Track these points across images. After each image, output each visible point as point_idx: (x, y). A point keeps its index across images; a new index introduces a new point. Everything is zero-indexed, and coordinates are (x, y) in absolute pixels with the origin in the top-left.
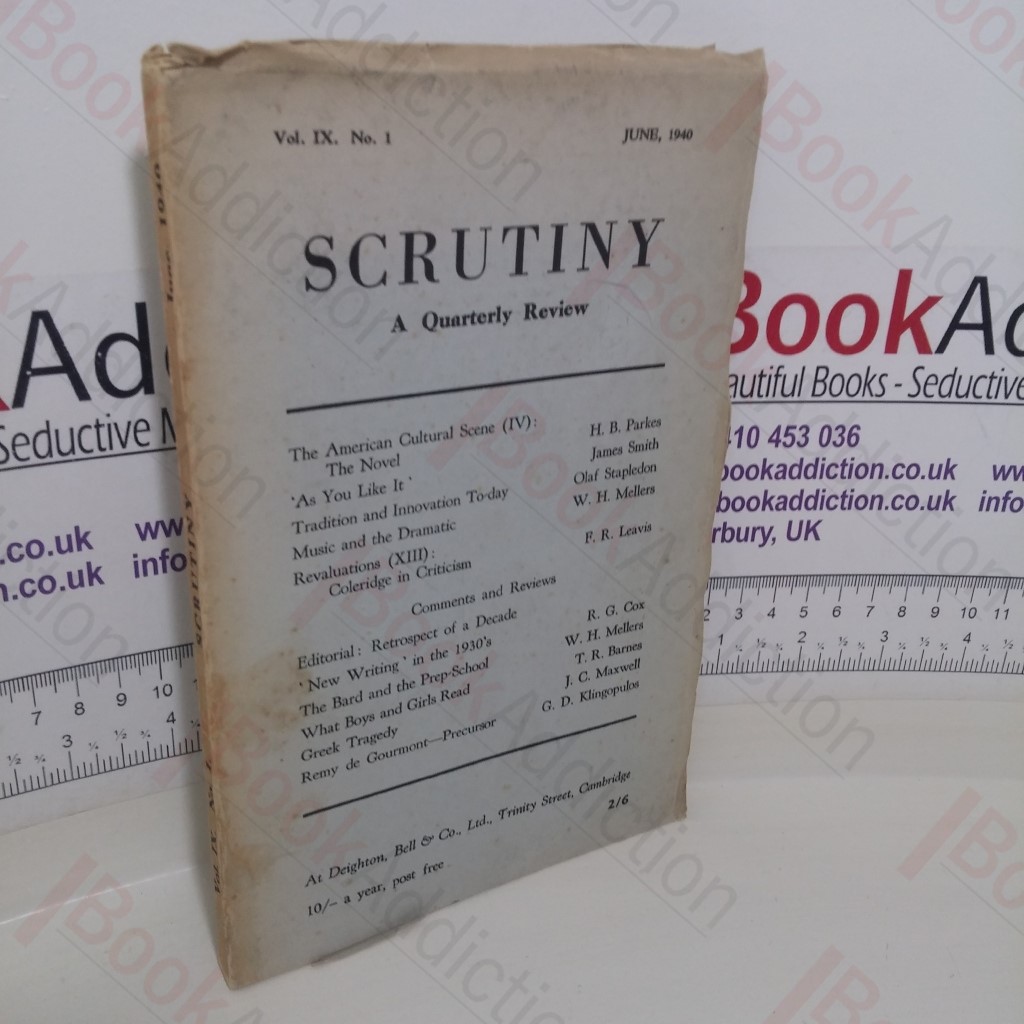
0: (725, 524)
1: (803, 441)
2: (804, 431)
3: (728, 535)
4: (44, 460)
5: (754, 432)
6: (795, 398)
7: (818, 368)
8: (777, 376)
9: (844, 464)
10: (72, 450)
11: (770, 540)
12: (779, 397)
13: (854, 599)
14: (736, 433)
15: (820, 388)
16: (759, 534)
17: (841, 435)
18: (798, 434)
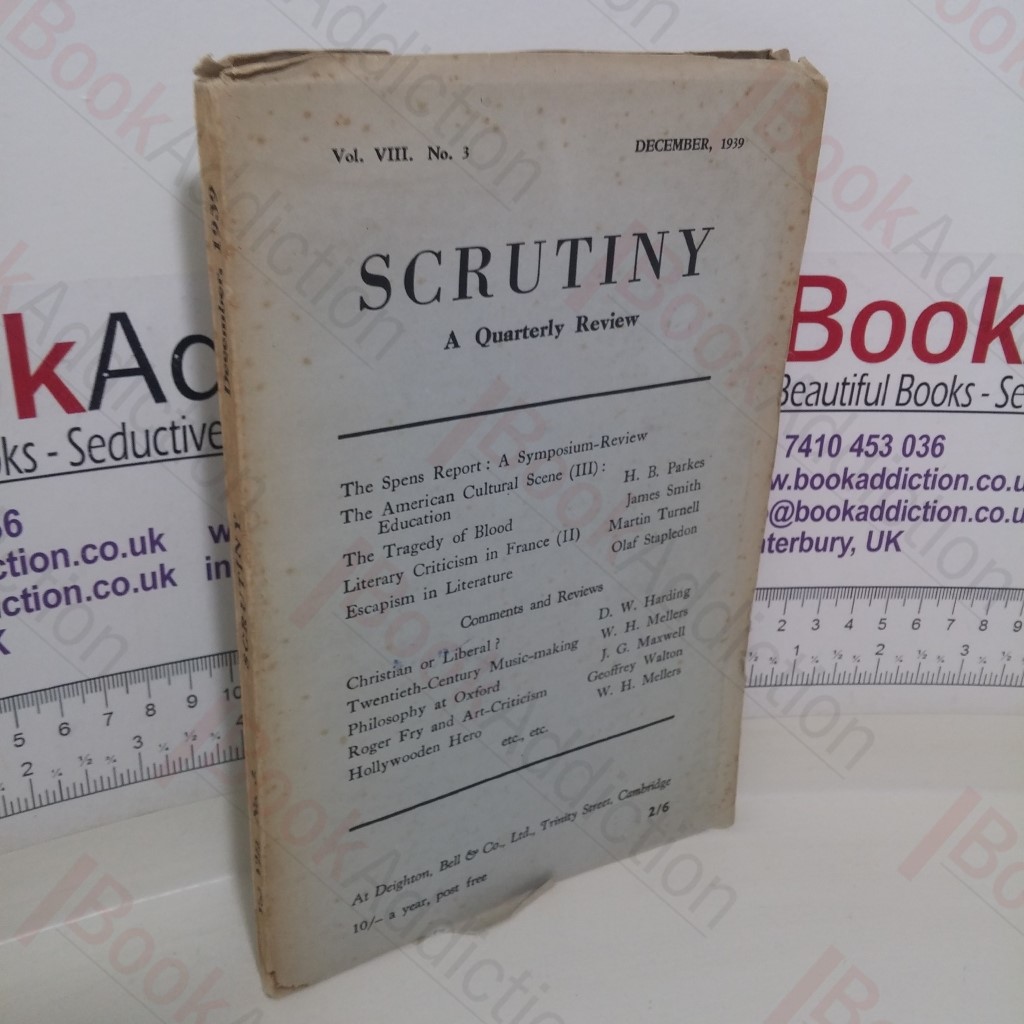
0: (803, 533)
1: (885, 451)
2: (887, 439)
3: (806, 545)
4: (120, 462)
5: (836, 441)
6: (879, 407)
7: (903, 376)
8: (861, 384)
9: (927, 475)
10: (148, 452)
11: (849, 551)
12: (862, 405)
13: (935, 612)
14: (817, 441)
15: (904, 396)
16: (838, 544)
17: (925, 445)
18: (881, 444)
